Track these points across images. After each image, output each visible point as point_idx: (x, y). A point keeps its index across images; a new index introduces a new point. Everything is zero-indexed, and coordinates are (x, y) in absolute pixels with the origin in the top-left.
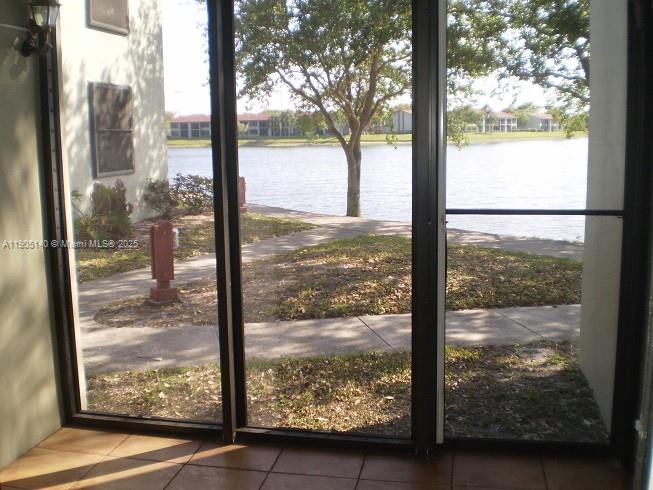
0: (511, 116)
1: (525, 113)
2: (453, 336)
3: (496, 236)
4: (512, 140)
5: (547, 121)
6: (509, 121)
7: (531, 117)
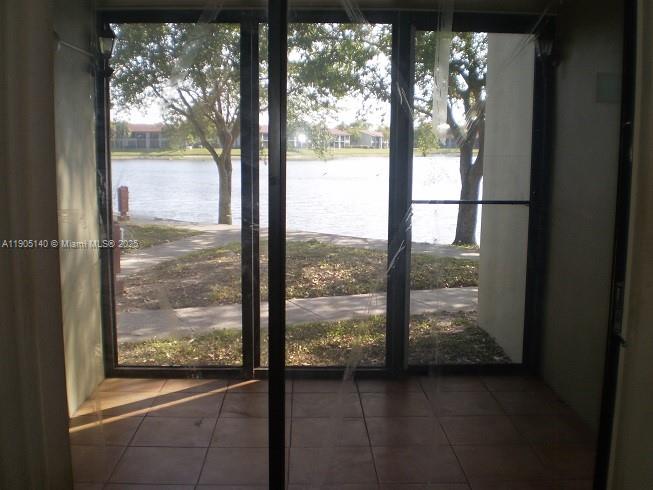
0: (344, 133)
1: (358, 131)
2: (359, 312)
3: (365, 239)
4: (347, 156)
5: (378, 138)
6: (342, 137)
7: (363, 134)
